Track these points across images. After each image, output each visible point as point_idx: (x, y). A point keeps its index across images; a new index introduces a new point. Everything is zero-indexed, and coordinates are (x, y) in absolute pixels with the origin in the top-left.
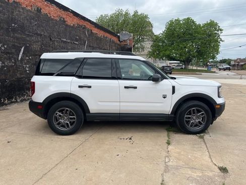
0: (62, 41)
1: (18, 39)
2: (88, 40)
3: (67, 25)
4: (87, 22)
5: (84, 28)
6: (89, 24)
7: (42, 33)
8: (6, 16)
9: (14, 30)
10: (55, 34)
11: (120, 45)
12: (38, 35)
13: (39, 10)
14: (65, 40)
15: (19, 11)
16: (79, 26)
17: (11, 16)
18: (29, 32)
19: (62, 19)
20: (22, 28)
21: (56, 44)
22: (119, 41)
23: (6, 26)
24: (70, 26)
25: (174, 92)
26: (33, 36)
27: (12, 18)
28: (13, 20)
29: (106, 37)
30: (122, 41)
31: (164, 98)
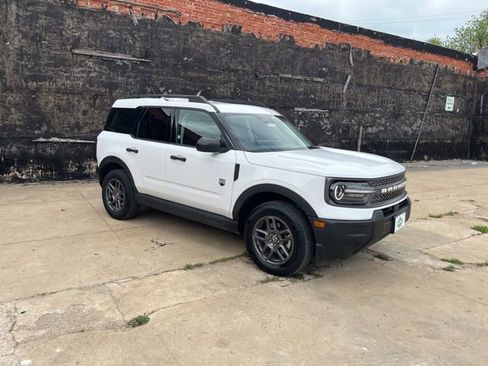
0: (282, 78)
1: (191, 79)
2: (356, 73)
3: (298, 49)
4: (360, 37)
5: (344, 50)
6: (367, 38)
7: (240, 67)
8: (174, 47)
9: (186, 67)
10: (268, 66)
11: (475, 79)
12: (229, 70)
13: (236, 30)
14: (290, 76)
15: (198, 37)
16: (332, 47)
17: (182, 45)
18: (215, 68)
19: (288, 39)
20: (201, 63)
21: (268, 83)
22: (475, 68)
23: (173, 61)
24: (305, 50)
25: (236, 177)
26: (220, 74)
27: (184, 49)
28: (186, 52)
29: (421, 63)
30: (482, 70)
31: (222, 185)
